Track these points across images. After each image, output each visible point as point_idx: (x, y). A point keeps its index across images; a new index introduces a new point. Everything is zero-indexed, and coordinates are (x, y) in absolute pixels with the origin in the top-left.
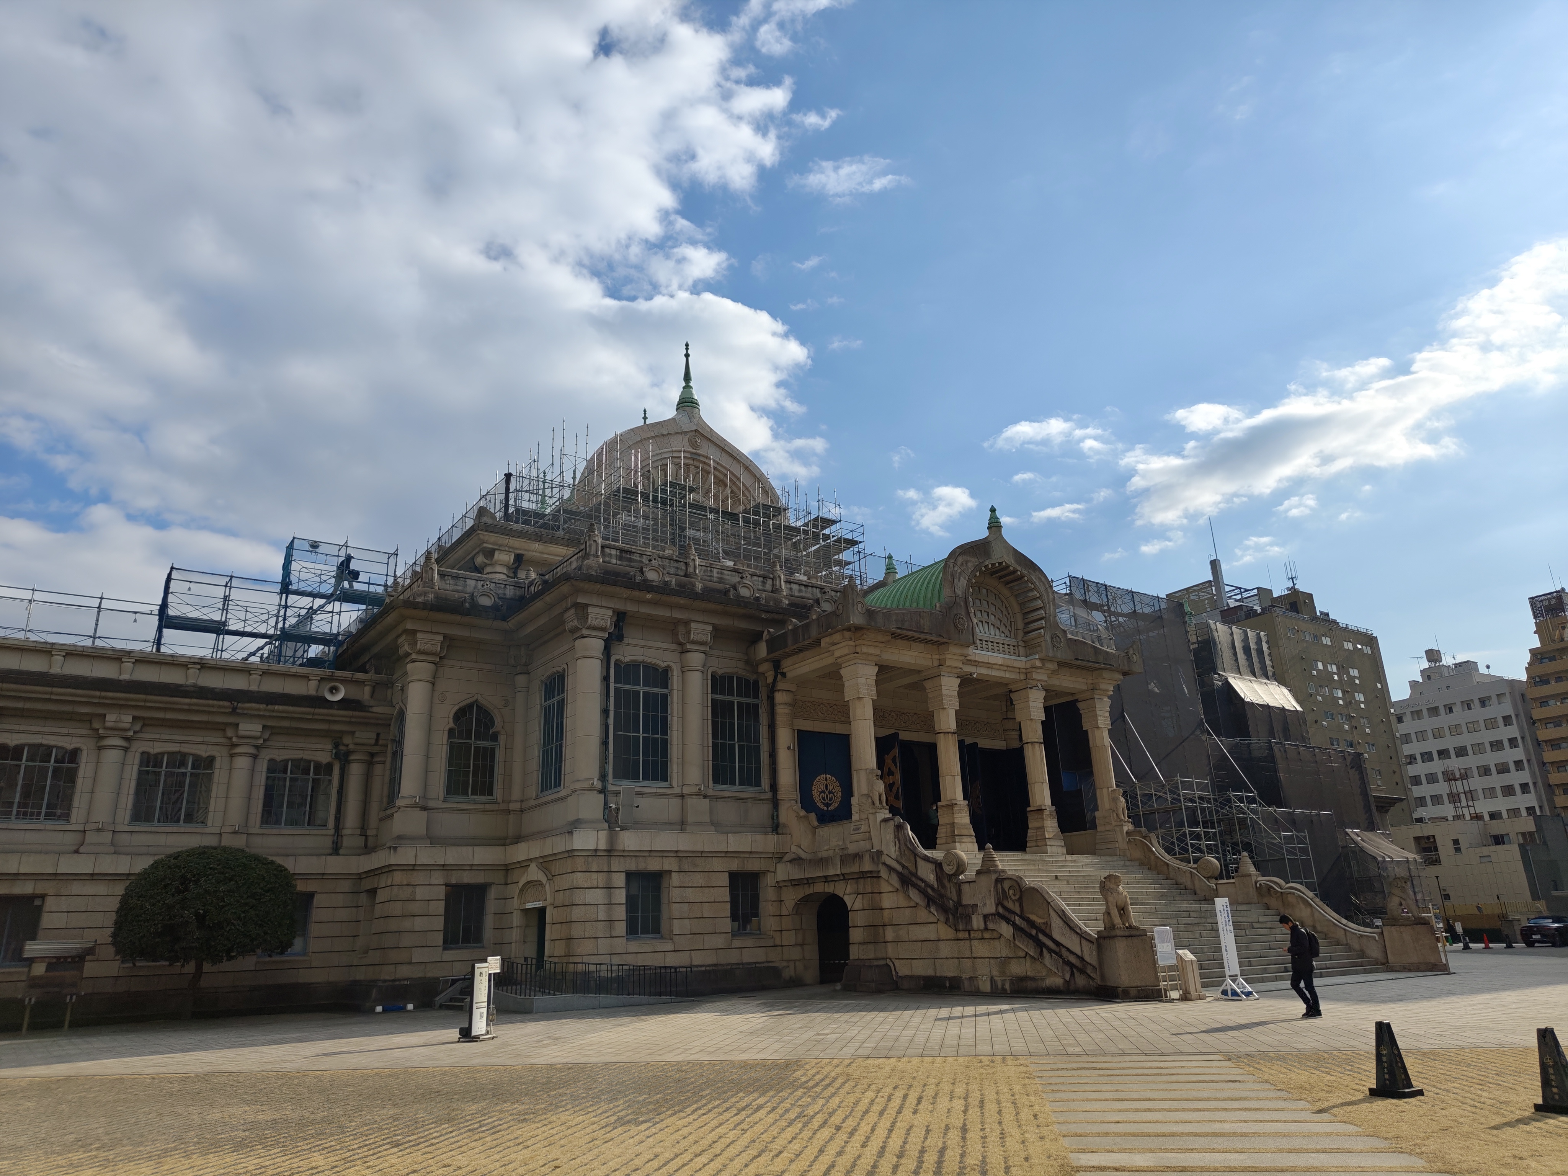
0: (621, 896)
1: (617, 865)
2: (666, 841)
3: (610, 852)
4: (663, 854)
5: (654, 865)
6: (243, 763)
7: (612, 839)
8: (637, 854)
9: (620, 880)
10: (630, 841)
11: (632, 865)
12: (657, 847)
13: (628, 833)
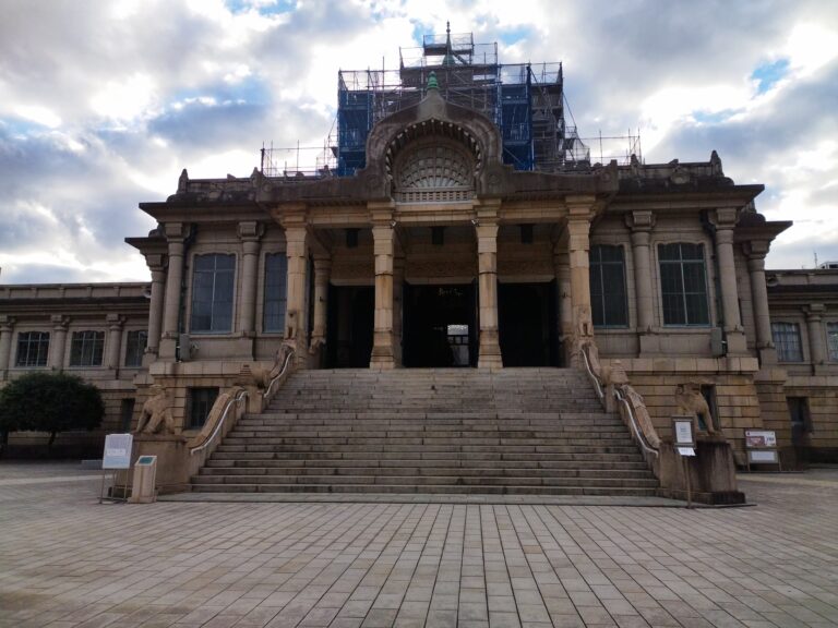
0: (182, 402)
1: (180, 383)
2: (213, 368)
3: (175, 376)
4: (212, 376)
5: (207, 383)
7: (175, 367)
8: (194, 377)
9: (182, 393)
10: (188, 368)
11: (191, 383)
12: (206, 372)
13: (186, 364)
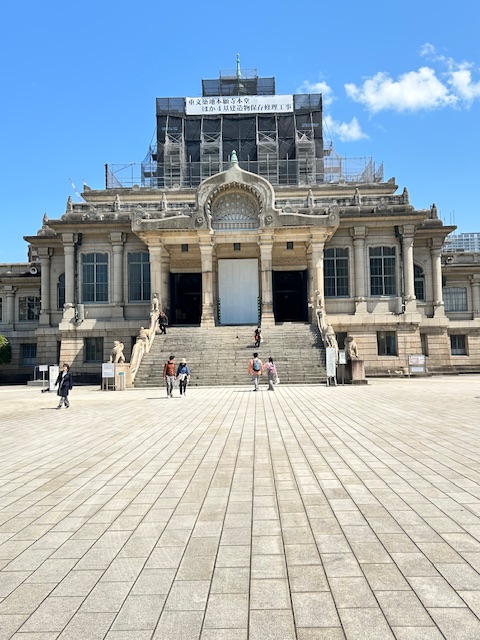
0: (81, 346)
1: (79, 335)
2: (100, 325)
3: (76, 331)
4: (100, 331)
6: (9, 299)
7: (75, 326)
8: (88, 331)
9: (81, 341)
10: (83, 326)
11: (86, 335)
12: (96, 328)
13: (82, 323)
